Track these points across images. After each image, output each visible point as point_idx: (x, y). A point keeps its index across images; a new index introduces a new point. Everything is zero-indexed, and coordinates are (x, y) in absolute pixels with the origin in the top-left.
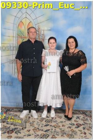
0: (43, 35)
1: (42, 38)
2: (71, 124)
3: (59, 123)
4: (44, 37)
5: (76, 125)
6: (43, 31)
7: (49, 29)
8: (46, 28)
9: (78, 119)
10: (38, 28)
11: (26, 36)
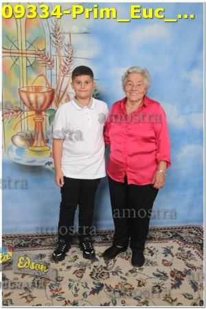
0: (69, 45)
1: (67, 54)
2: (158, 276)
3: (127, 274)
4: (72, 52)
5: (172, 276)
6: (67, 36)
7: (84, 30)
8: (75, 29)
9: (170, 256)
10: (54, 27)
11: (24, 48)
